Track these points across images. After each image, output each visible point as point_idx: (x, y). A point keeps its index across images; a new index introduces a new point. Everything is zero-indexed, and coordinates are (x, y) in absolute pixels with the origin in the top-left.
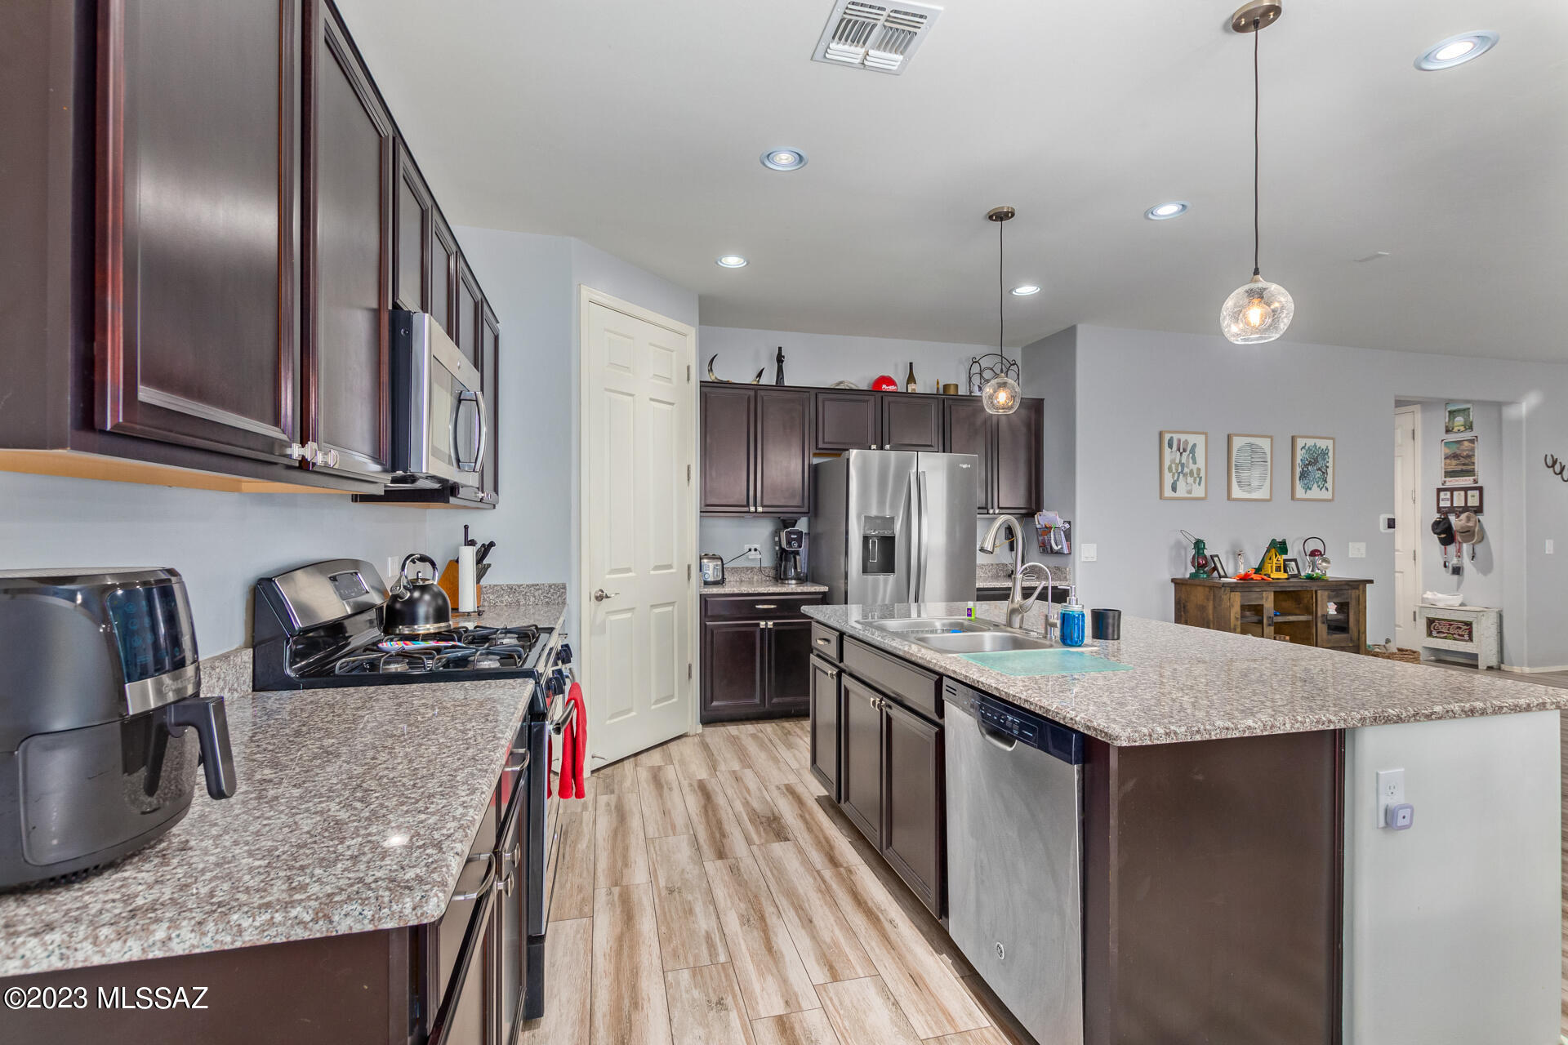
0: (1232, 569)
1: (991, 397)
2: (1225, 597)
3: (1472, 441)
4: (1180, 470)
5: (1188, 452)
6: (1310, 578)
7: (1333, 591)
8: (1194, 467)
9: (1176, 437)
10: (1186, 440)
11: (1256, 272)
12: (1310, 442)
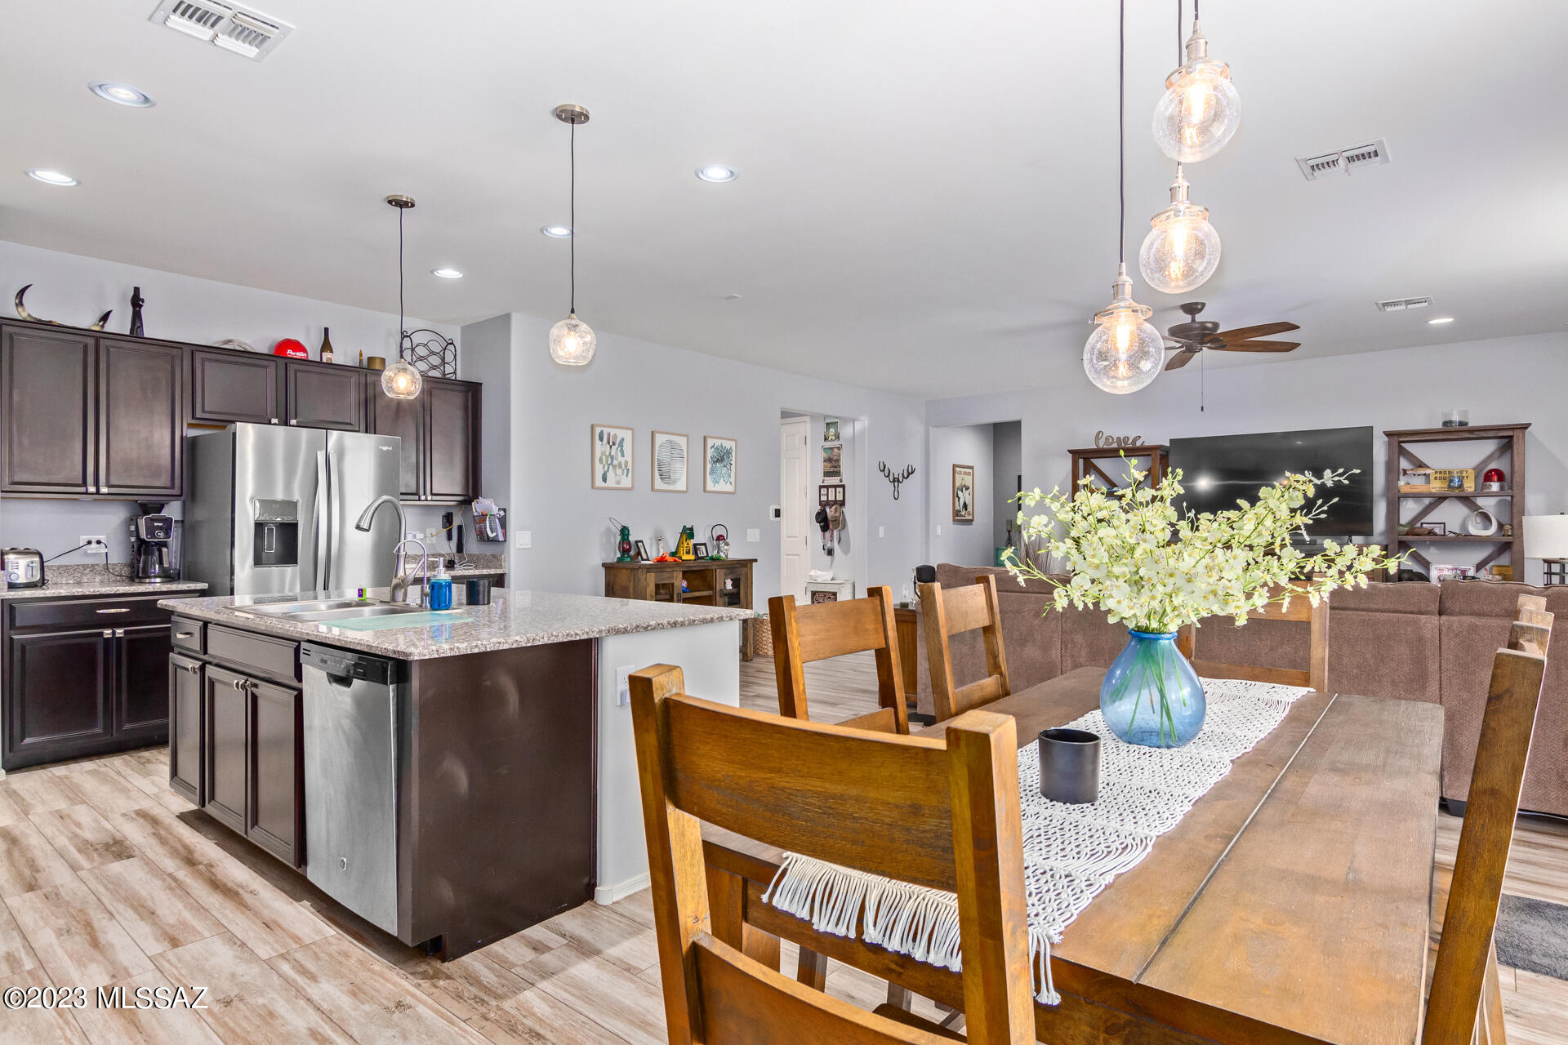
0: (652, 553)
1: (391, 380)
2: (642, 578)
3: (839, 448)
4: (609, 462)
5: (617, 446)
6: (712, 559)
7: (728, 569)
8: (622, 460)
9: (606, 430)
10: (615, 435)
11: (573, 311)
12: (718, 443)
